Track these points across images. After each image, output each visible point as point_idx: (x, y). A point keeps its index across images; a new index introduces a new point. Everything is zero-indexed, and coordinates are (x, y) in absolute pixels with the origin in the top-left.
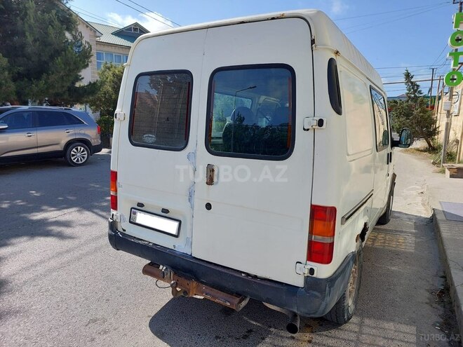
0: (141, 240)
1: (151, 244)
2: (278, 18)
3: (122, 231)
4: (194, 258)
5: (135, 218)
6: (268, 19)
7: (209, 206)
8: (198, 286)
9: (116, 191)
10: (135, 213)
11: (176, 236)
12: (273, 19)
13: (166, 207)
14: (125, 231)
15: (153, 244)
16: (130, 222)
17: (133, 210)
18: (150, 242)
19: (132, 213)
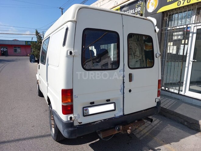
0: (95, 122)
2: (145, 19)
3: (79, 124)
5: (88, 112)
6: (142, 19)
7: (130, 91)
9: (72, 101)
10: (87, 110)
11: (115, 110)
13: (108, 98)
15: (103, 120)
16: (84, 116)
17: (84, 109)
18: (101, 120)
19: (84, 110)
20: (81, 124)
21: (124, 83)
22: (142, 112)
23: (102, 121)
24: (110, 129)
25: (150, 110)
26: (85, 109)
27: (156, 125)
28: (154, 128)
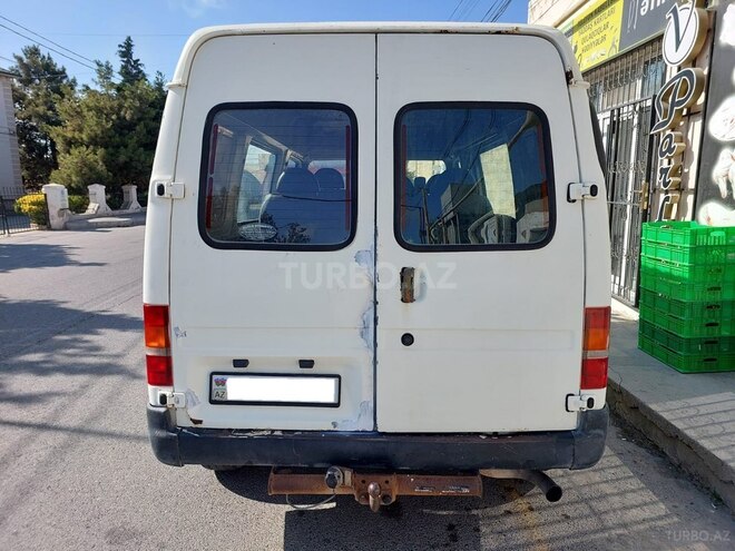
0: (249, 430)
1: (279, 433)
2: (507, 33)
3: (192, 425)
4: (384, 433)
5: (224, 392)
6: (489, 33)
7: (407, 339)
8: (399, 480)
9: (168, 345)
10: (223, 383)
11: (335, 405)
12: (499, 33)
13: (307, 357)
14: (200, 422)
15: (283, 431)
16: (212, 402)
17: (215, 377)
18: (273, 431)
19: (214, 383)
20: (199, 426)
21: (376, 303)
22: (474, 441)
23: (276, 433)
24: (311, 470)
25: (529, 440)
26: (217, 378)
27: (625, 526)
28: (598, 536)
